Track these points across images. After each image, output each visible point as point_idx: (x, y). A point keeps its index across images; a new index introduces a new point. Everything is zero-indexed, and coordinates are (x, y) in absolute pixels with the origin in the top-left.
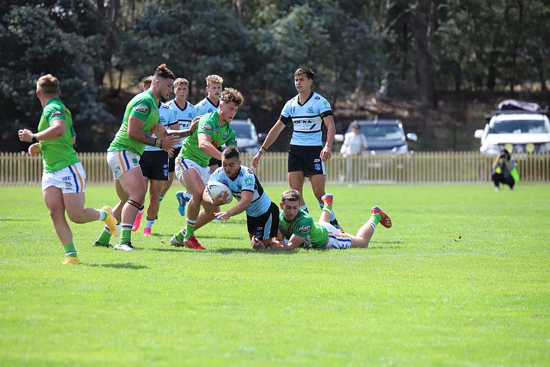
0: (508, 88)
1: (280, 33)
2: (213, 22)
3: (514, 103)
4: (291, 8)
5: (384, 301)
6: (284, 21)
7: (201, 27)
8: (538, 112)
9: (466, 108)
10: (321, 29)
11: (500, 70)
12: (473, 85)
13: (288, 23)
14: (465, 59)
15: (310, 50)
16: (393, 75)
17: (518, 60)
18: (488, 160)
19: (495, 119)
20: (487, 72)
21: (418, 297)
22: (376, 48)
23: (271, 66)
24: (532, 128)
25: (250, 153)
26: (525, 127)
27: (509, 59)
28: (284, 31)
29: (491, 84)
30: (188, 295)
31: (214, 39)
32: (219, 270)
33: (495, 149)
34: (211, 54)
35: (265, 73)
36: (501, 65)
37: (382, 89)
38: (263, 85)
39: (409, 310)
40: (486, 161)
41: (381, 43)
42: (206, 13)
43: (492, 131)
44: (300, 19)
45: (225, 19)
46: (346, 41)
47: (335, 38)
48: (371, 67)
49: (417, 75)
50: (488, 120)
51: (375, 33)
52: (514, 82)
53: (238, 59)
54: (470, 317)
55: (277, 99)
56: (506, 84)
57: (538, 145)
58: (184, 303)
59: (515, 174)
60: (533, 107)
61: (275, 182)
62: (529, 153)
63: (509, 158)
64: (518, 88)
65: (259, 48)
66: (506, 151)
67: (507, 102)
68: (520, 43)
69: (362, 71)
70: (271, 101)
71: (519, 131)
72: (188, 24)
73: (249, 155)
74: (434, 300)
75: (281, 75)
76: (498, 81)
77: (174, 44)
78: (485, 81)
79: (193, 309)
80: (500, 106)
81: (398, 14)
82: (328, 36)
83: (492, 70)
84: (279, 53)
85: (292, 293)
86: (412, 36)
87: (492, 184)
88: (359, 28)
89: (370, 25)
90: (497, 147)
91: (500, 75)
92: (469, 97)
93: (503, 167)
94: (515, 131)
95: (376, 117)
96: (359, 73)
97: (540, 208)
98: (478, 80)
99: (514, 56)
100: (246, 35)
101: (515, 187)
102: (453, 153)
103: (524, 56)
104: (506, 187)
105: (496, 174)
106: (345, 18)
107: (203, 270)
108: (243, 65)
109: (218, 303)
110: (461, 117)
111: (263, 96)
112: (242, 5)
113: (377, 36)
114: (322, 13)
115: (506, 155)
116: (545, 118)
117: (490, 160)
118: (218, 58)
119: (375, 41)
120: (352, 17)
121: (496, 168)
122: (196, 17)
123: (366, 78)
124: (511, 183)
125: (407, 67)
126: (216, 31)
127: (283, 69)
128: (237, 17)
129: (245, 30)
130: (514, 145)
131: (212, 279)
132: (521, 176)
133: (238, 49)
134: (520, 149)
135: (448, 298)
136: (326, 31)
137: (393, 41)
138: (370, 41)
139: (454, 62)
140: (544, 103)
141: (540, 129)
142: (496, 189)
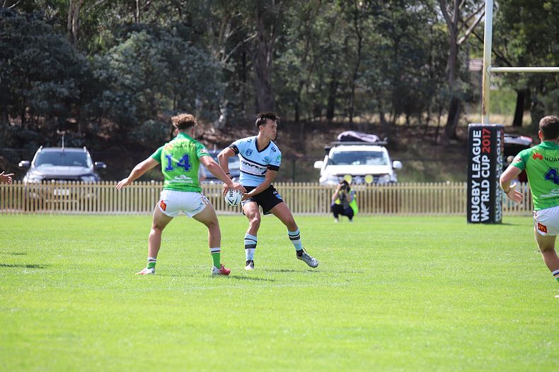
0: (347, 119)
1: (117, 60)
2: (47, 47)
3: (353, 134)
4: (129, 34)
5: (225, 333)
6: (123, 46)
7: (34, 52)
8: (377, 143)
9: (305, 138)
10: (159, 56)
11: (339, 100)
12: (312, 116)
13: (125, 50)
14: (304, 88)
15: (147, 77)
16: (232, 104)
17: (356, 91)
18: (327, 190)
19: (335, 151)
20: (326, 103)
21: (259, 328)
22: (215, 77)
23: (107, 93)
24: (370, 159)
25: (86, 182)
26: (362, 158)
27: (349, 90)
28: (121, 58)
29: (330, 115)
30: (22, 327)
31: (48, 64)
32: (54, 301)
33: (334, 180)
34: (45, 80)
35: (102, 101)
36: (340, 96)
37: (222, 117)
38: (100, 113)
39: (249, 342)
40: (325, 191)
41: (220, 72)
42: (39, 37)
43: (332, 162)
44: (138, 45)
45: (60, 43)
46: (184, 69)
47: (173, 65)
48: (210, 96)
49: (257, 103)
50: (328, 151)
51: (214, 61)
52: (352, 113)
53: (73, 85)
54: (310, 349)
55: (113, 127)
56: (345, 115)
57: (377, 176)
58: (16, 335)
59: (354, 206)
60: (372, 138)
62: (368, 185)
63: (349, 189)
64: (357, 119)
65: (96, 74)
66: (345, 182)
67: (346, 133)
68: (359, 73)
69: (200, 99)
70: (108, 128)
71: (358, 162)
72: (22, 48)
73: (84, 184)
74: (274, 332)
75: (118, 102)
76: (337, 112)
77: (5, 69)
78: (324, 111)
79: (26, 341)
80: (339, 137)
81: (237, 43)
82: (166, 64)
83: (331, 100)
84: (116, 80)
85: (130, 325)
86: (251, 65)
88: (198, 56)
89: (208, 53)
90: (336, 178)
91: (338, 106)
92: (310, 127)
93: (343, 198)
94: (354, 163)
95: (215, 146)
96: (197, 101)
97: (379, 240)
98: (317, 112)
99: (353, 87)
100: (81, 61)
101: (354, 218)
103: (362, 87)
104: (346, 218)
105: (336, 205)
106: (184, 45)
107: (37, 301)
108: (79, 91)
109: (53, 335)
110: (300, 147)
111: (100, 123)
112: (78, 31)
113: (215, 65)
114: (160, 40)
115: (346, 186)
116: (384, 150)
117: (329, 191)
118: (52, 84)
119: (213, 69)
120: (190, 45)
121: (335, 200)
122: (29, 41)
123: (205, 106)
124: (350, 214)
125: (246, 96)
126: (50, 55)
127: (119, 96)
128: (73, 42)
129: (81, 57)
130: (353, 176)
131: (47, 310)
132: (359, 208)
133: (72, 75)
134: (359, 180)
135: (289, 330)
136: (164, 58)
137: (233, 70)
138: (208, 70)
139: (294, 93)
140: (382, 135)
141: (378, 160)
142: (336, 221)
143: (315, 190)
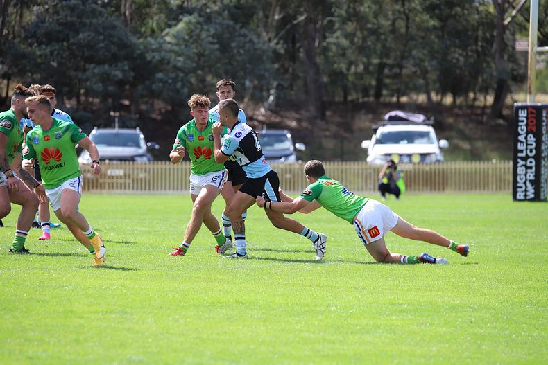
0: (394, 99)
1: (169, 43)
2: (101, 30)
3: (401, 114)
4: (181, 17)
5: (273, 310)
6: (173, 31)
7: (89, 36)
8: (424, 123)
9: (353, 118)
10: (210, 39)
11: (387, 81)
12: (360, 96)
13: (178, 32)
14: (353, 69)
15: (199, 59)
16: (282, 85)
17: (405, 71)
18: (374, 170)
19: (382, 130)
20: (374, 83)
21: (307, 305)
22: (265, 58)
23: (160, 75)
24: (417, 138)
25: (139, 162)
26: (410, 137)
27: (396, 70)
28: (173, 41)
29: (378, 95)
30: (76, 304)
31: (103, 48)
32: (108, 279)
33: (381, 159)
34: (100, 63)
35: (154, 83)
36: (388, 77)
37: (271, 98)
38: (153, 95)
39: (297, 319)
40: (372, 171)
41: (270, 54)
42: (94, 21)
43: (379, 142)
44: (189, 28)
45: (114, 27)
46: (235, 51)
47: (224, 48)
48: (261, 77)
49: (306, 84)
50: (375, 130)
51: (264, 44)
52: (400, 93)
53: (126, 68)
54: (357, 325)
55: (166, 108)
56: (392, 96)
57: (423, 156)
58: (71, 312)
59: (401, 185)
60: (419, 118)
61: (163, 191)
62: (414, 164)
63: (395, 168)
64: (404, 99)
65: (149, 57)
66: (392, 162)
67: (393, 113)
68: (406, 54)
69: (251, 81)
70: (160, 110)
71: (406, 141)
72: (77, 32)
73: (137, 164)
74: (322, 309)
75: (170, 84)
76: (385, 92)
77: (61, 52)
78: (372, 92)
79: (81, 317)
80: (387, 117)
81: (286, 25)
82: (217, 46)
83: (379, 81)
84: (169, 62)
85: (181, 302)
86: (300, 47)
87: (379, 194)
88: (248, 39)
89: (259, 36)
90: (384, 157)
91: (386, 86)
92: (357, 107)
93: (390, 177)
94: (402, 142)
95: (265, 127)
96: (247, 83)
97: (425, 218)
98: (365, 91)
99: (401, 67)
100: (135, 44)
101: (401, 196)
102: (340, 163)
103: (409, 69)
105: (383, 184)
106: (234, 28)
107: (91, 278)
108: (132, 74)
109: (107, 312)
110: (348, 127)
111: (152, 105)
112: (131, 14)
113: (266, 47)
114: (211, 22)
115: (393, 165)
116: (431, 130)
117: (376, 171)
118: (106, 67)
119: (264, 51)
120: (241, 28)
121: (383, 178)
122: (84, 25)
123: (255, 87)
124: (397, 193)
125: (295, 77)
126: (104, 40)
127: (171, 78)
128: (126, 26)
129: (134, 39)
130: (401, 155)
131: (101, 288)
132: (406, 186)
133: (127, 58)
134: (406, 159)
135: (336, 306)
136: (215, 41)
137: (282, 51)
138: (259, 52)
139: (341, 73)
140: (429, 115)
141: (425, 140)
142: (383, 199)
143: (362, 169)
